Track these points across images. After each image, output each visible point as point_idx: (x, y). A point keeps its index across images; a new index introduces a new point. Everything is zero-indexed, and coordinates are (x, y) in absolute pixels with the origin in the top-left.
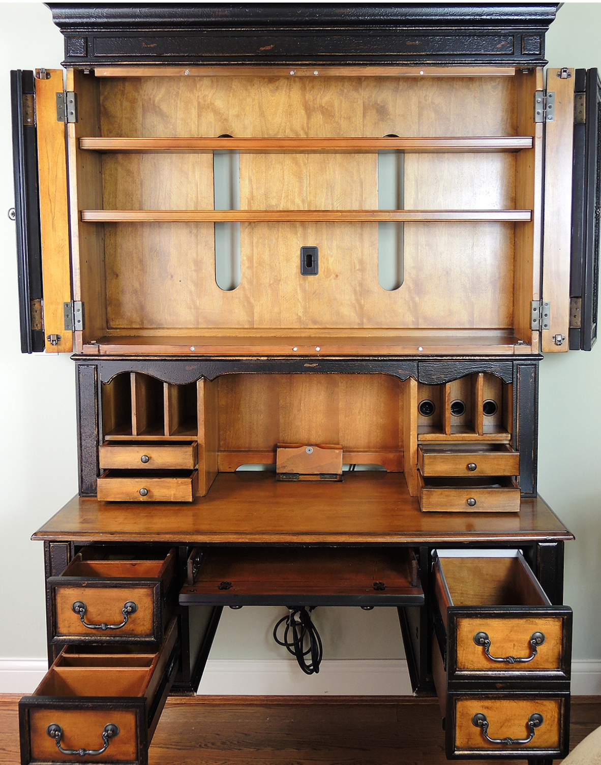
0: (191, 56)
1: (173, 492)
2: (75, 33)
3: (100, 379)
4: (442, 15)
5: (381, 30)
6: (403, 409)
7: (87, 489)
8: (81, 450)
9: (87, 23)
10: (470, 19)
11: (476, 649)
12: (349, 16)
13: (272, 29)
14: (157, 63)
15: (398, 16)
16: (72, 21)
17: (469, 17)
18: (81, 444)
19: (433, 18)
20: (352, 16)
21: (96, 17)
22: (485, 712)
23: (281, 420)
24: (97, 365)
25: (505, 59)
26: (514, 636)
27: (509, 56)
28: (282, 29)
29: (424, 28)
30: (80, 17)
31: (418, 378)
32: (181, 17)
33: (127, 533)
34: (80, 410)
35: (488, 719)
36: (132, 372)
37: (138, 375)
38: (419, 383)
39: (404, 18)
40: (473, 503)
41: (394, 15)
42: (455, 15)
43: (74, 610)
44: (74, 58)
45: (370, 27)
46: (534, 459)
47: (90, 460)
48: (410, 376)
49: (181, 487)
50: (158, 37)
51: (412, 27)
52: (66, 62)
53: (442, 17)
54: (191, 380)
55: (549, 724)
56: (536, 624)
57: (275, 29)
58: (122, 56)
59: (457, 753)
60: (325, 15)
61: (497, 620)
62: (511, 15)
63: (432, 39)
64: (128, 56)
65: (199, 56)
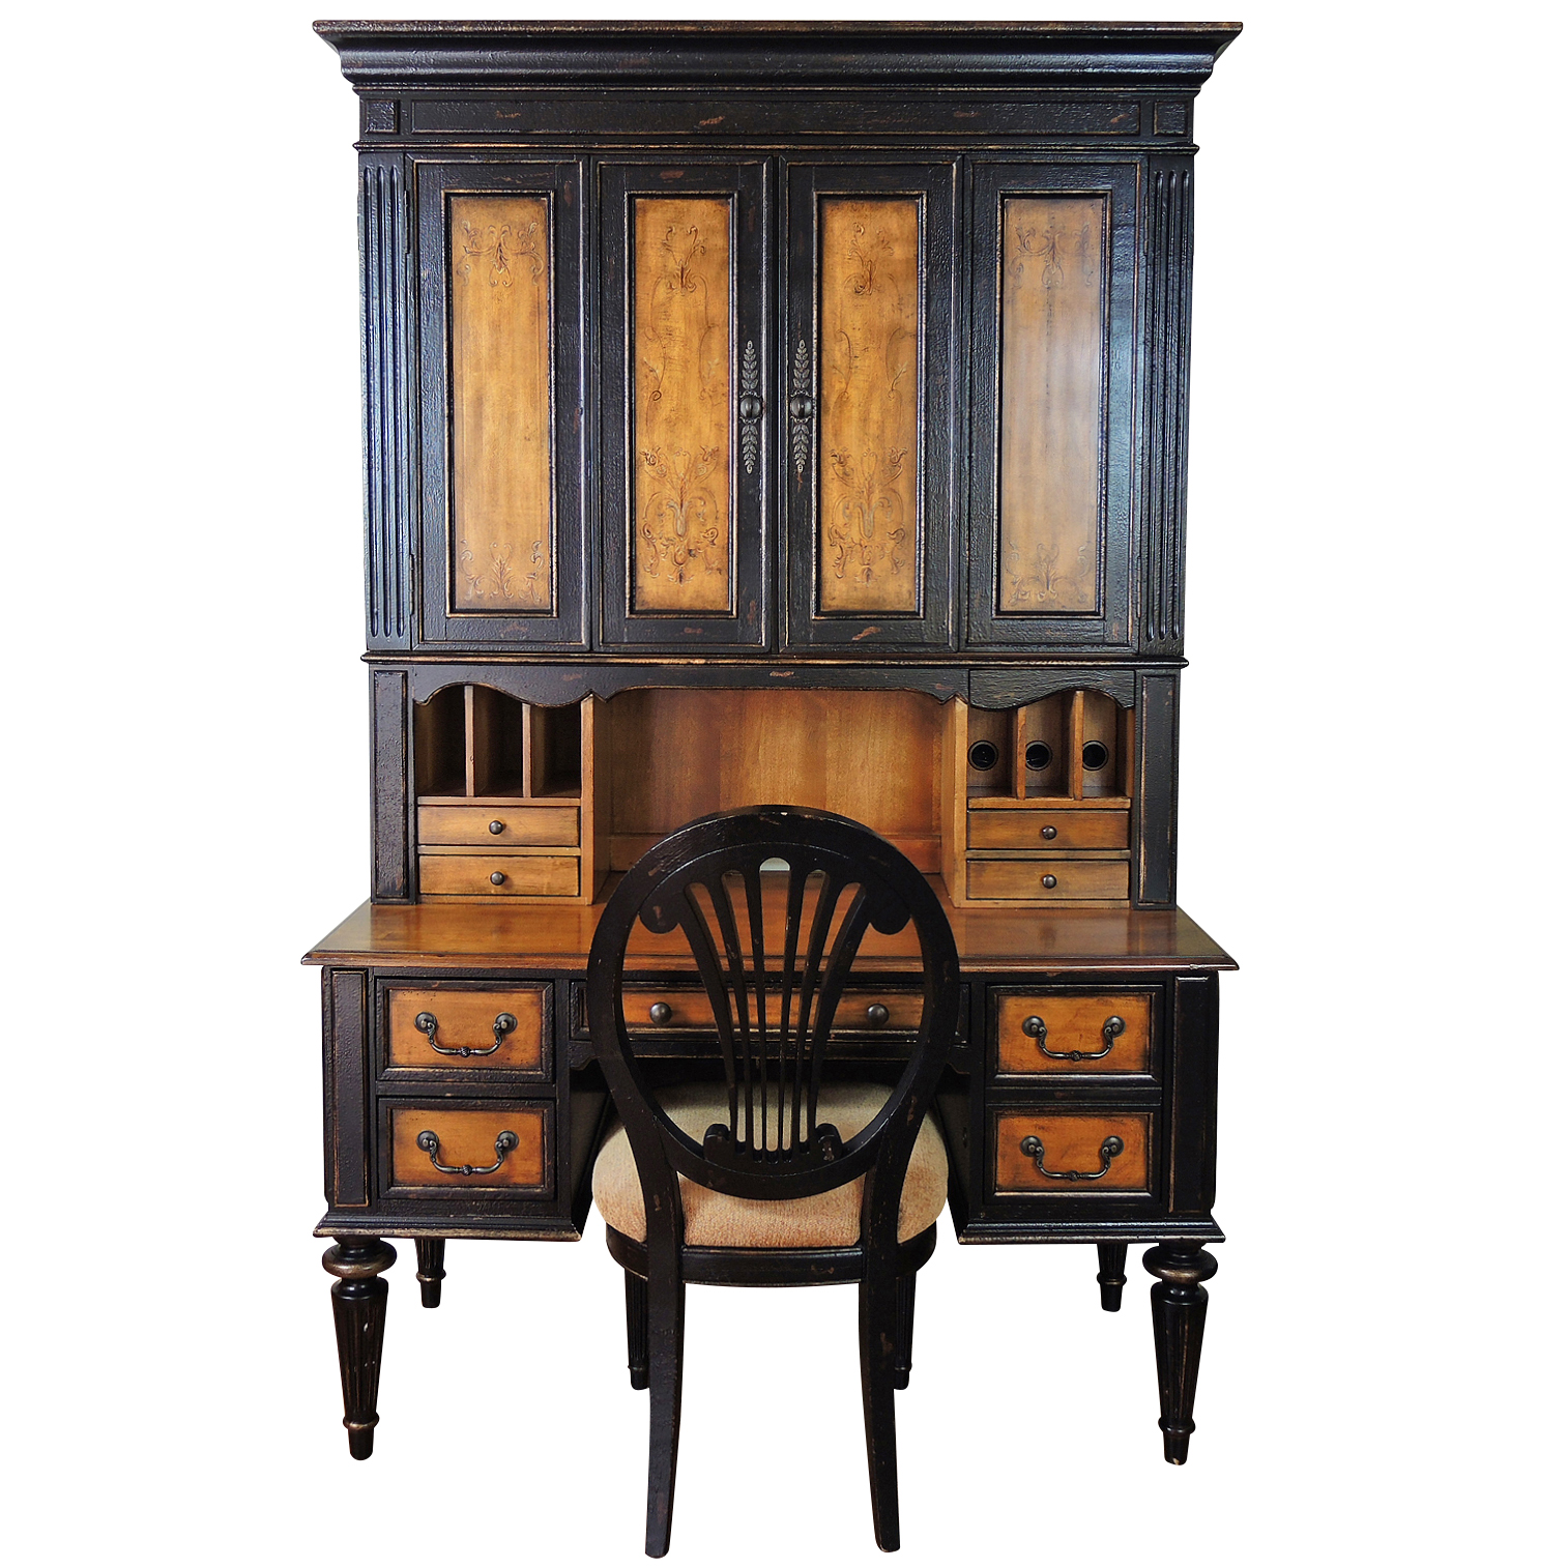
0: (580, 134)
1: (546, 880)
2: (379, 93)
3: (412, 695)
4: (1015, 67)
5: (910, 91)
6: (940, 760)
7: (386, 890)
8: (377, 821)
9: (400, 75)
10: (1064, 73)
11: (1026, 1041)
12: (854, 66)
13: (720, 88)
14: (520, 146)
15: (939, 68)
16: (374, 71)
17: (1063, 70)
18: (376, 811)
19: (1001, 70)
20: (860, 68)
21: (416, 66)
22: (1040, 1134)
23: (723, 780)
24: (406, 672)
25: (1125, 143)
26: (1081, 1023)
27: (1132, 138)
28: (738, 88)
29: (985, 89)
30: (389, 66)
31: (969, 699)
32: (564, 67)
33: (466, 954)
34: (375, 750)
35: (1043, 1144)
36: (468, 684)
37: (477, 689)
38: (971, 706)
39: (949, 71)
40: (1052, 883)
41: (934, 67)
42: (1039, 67)
43: (418, 1026)
44: (377, 136)
45: (890, 86)
46: (1171, 842)
47: (391, 838)
48: (955, 695)
49: (561, 870)
50: (522, 101)
51: (964, 87)
52: (363, 144)
53: (1016, 70)
54: (572, 700)
55: (1131, 1152)
56: (1113, 1005)
57: (726, 88)
58: (461, 134)
59: (998, 1194)
60: (814, 66)
61: (1056, 999)
62: (1135, 67)
63: (997, 107)
64: (471, 134)
65: (595, 135)
